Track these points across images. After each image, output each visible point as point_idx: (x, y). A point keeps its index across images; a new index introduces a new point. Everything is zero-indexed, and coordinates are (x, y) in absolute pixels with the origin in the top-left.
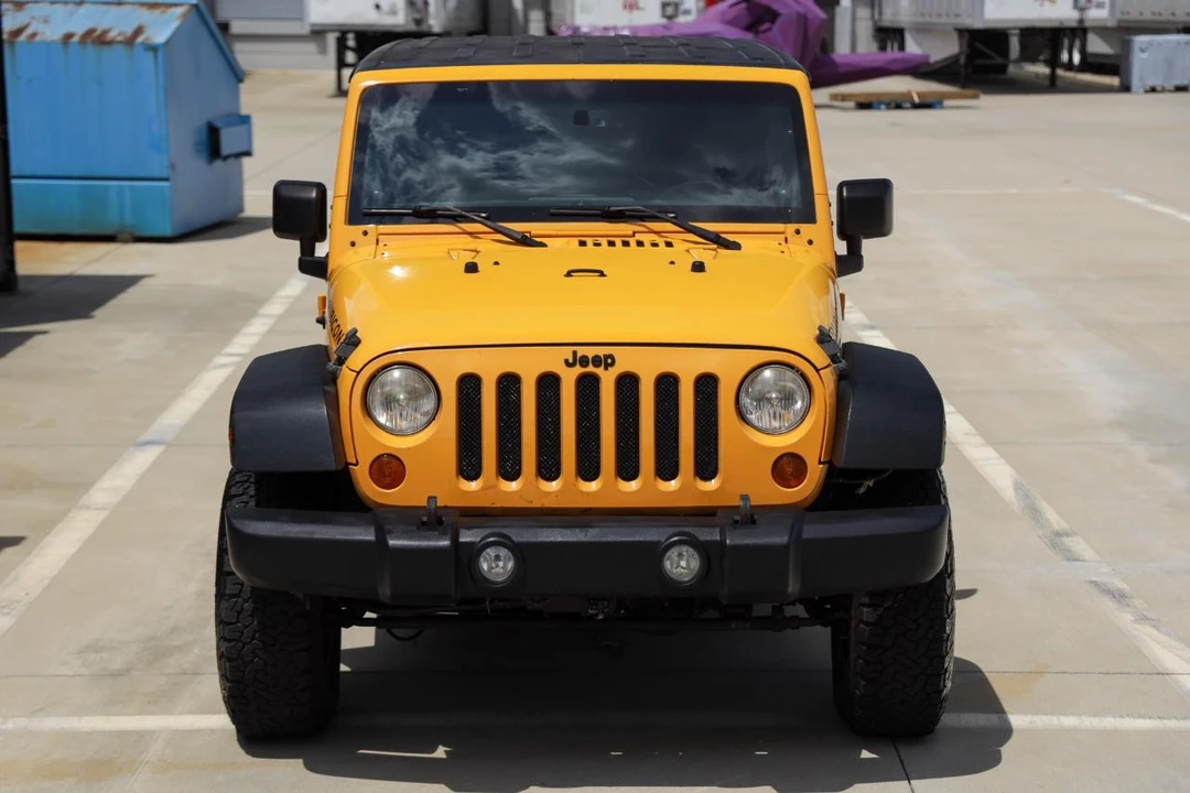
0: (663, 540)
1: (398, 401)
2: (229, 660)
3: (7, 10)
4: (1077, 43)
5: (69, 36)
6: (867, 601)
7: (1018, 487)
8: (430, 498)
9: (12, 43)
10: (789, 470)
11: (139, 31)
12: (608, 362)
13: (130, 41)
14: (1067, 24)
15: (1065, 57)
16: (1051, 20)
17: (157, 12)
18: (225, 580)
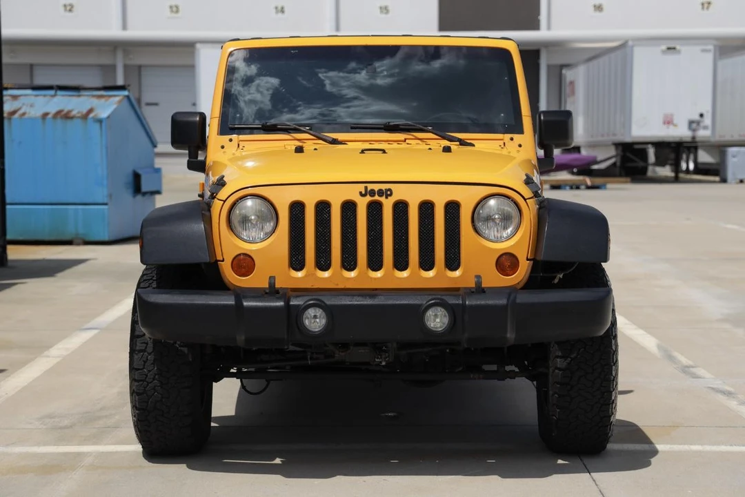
0: (424, 303)
1: (250, 220)
2: (138, 394)
3: (7, 100)
4: (692, 157)
5: (45, 115)
6: (560, 354)
7: (659, 347)
8: (270, 277)
9: (10, 119)
10: (507, 264)
11: (91, 111)
12: (388, 193)
13: (85, 117)
14: (685, 140)
15: (684, 166)
16: (673, 137)
17: (103, 100)
18: (136, 341)
